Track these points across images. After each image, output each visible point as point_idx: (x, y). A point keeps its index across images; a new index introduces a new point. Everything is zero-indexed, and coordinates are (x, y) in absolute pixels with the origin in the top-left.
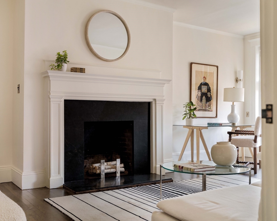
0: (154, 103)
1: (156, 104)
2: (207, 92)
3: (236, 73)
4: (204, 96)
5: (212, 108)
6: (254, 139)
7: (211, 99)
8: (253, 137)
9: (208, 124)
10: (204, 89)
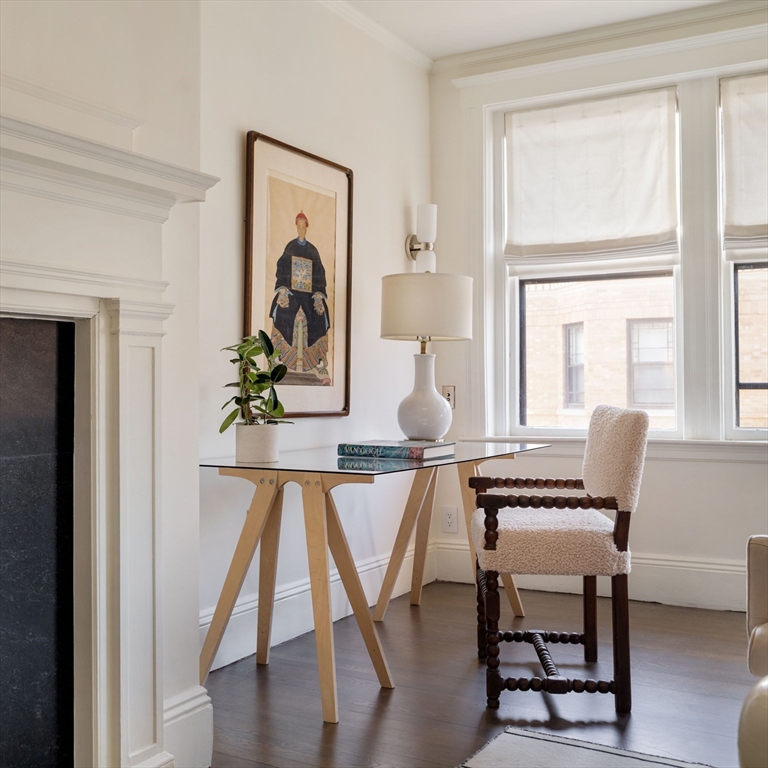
0: (100, 326)
1: (114, 335)
2: (310, 291)
3: (407, 213)
4: (301, 309)
5: (329, 368)
6: (612, 530)
7: (327, 325)
8: (605, 521)
9: (342, 449)
10: (301, 276)
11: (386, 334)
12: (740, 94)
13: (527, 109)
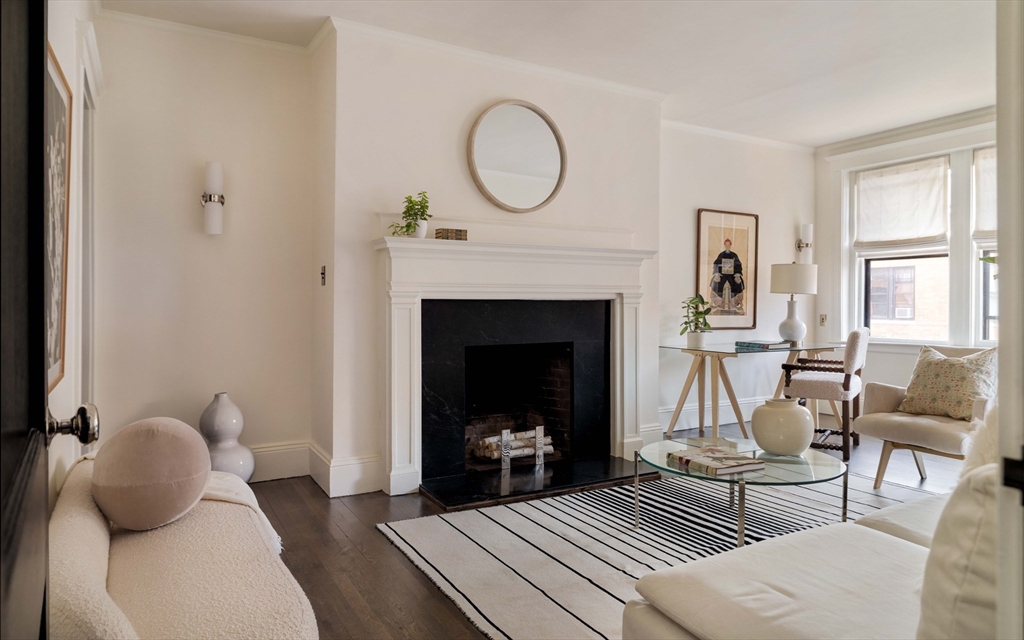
0: (618, 301)
1: (622, 304)
2: (733, 273)
3: (797, 229)
4: (727, 282)
5: (743, 307)
6: (843, 381)
7: (742, 288)
8: (840, 378)
9: (737, 344)
10: (728, 267)
11: (771, 292)
12: (985, 158)
13: (868, 170)
